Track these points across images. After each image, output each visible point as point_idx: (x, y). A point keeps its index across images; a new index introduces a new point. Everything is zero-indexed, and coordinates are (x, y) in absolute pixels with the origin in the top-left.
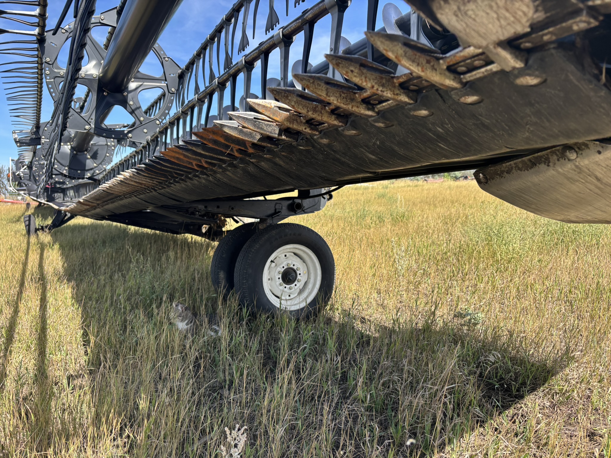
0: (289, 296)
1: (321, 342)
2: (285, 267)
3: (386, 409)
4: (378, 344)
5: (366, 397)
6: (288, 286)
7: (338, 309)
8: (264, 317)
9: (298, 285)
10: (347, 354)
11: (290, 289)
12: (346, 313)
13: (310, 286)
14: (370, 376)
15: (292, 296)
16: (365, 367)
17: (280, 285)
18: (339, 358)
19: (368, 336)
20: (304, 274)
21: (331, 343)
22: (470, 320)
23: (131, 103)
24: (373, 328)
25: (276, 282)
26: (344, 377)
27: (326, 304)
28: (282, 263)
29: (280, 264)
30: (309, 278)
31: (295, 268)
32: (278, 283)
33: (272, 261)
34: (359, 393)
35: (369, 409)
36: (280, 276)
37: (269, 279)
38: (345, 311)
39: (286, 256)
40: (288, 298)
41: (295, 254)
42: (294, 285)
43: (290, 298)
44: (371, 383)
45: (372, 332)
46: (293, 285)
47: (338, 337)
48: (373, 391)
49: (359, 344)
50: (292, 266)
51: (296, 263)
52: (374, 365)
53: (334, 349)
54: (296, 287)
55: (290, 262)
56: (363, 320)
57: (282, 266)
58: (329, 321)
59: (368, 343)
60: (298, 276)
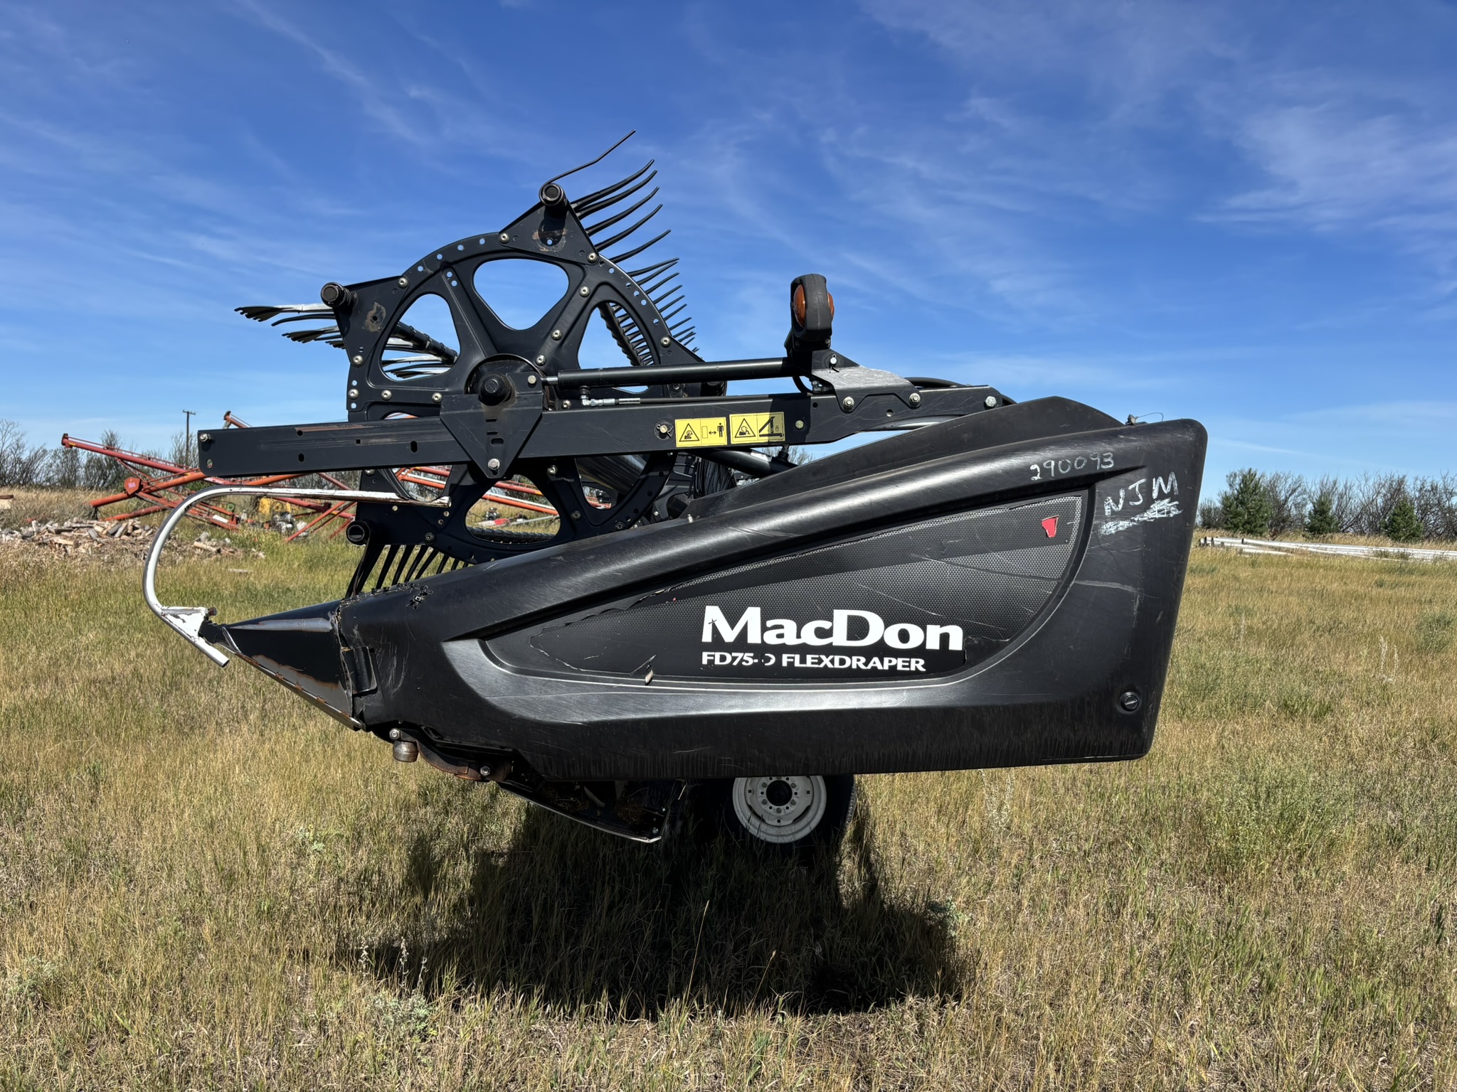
0: (779, 821)
6: (775, 807)
9: (792, 809)
11: (779, 811)
13: (810, 814)
15: (783, 823)
17: (764, 803)
20: (803, 795)
25: (757, 797)
31: (789, 782)
32: (760, 800)
36: (765, 790)
40: (776, 823)
42: (785, 807)
43: (778, 824)
54: (787, 811)
60: (794, 796)
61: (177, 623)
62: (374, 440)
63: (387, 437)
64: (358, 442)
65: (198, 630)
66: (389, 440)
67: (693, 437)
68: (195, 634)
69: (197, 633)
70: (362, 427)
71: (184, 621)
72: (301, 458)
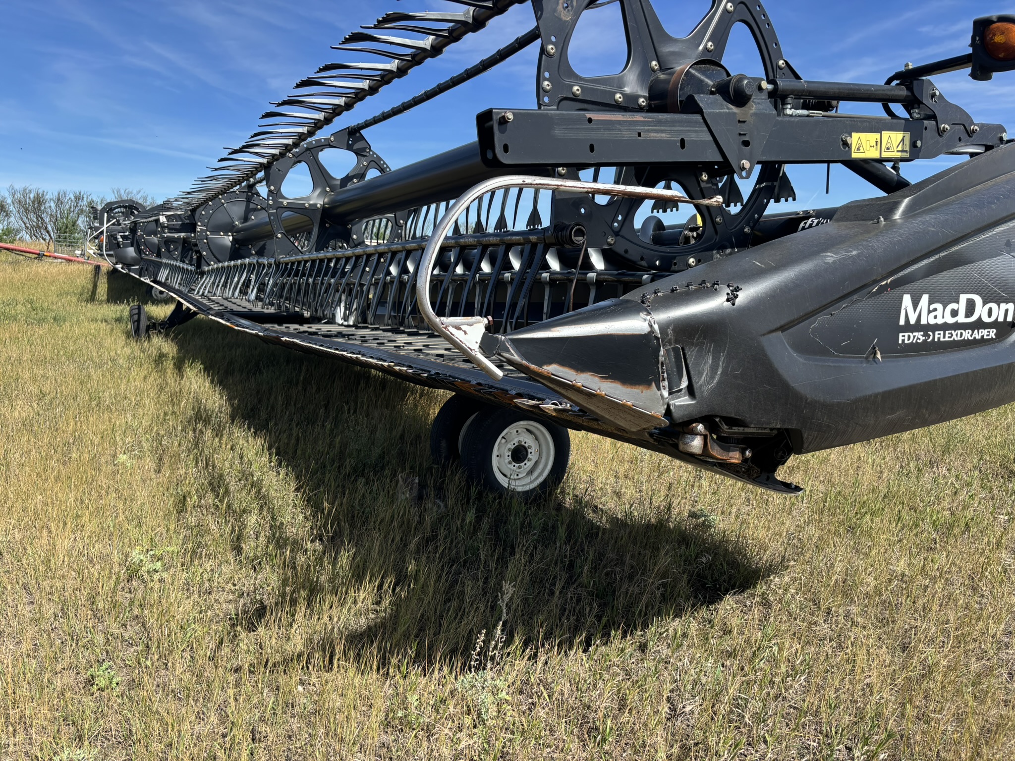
0: (518, 475)
1: (550, 529)
2: (516, 444)
3: (607, 595)
4: (606, 537)
5: (590, 583)
6: (517, 465)
7: (569, 494)
8: (491, 496)
9: (528, 465)
10: (575, 543)
11: (520, 467)
12: (578, 500)
13: (541, 466)
14: (596, 566)
15: (520, 476)
16: (591, 557)
17: (510, 463)
18: (568, 547)
19: (599, 527)
20: (535, 453)
21: (562, 532)
22: (704, 521)
23: (355, 237)
24: (604, 518)
25: (505, 459)
26: (571, 565)
27: (556, 487)
28: (513, 439)
29: (510, 441)
30: (540, 457)
31: (526, 445)
32: (507, 461)
33: (503, 438)
34: (584, 579)
35: (591, 593)
36: (510, 453)
37: (498, 456)
38: (577, 496)
39: (517, 431)
40: (516, 477)
41: (528, 430)
43: (518, 478)
44: (596, 571)
45: (603, 522)
46: (523, 464)
47: (568, 526)
48: (596, 579)
49: (588, 535)
50: (523, 443)
51: (528, 441)
52: (600, 556)
53: (564, 538)
54: (525, 467)
55: (521, 439)
56: (595, 509)
57: (512, 443)
58: (559, 507)
59: (597, 534)
60: (529, 455)
61: (458, 335)
62: (652, 135)
63: (662, 131)
64: (639, 135)
65: (479, 342)
66: (663, 135)
67: (862, 150)
68: (476, 347)
69: (478, 345)
70: (642, 119)
71: (465, 333)
72: (592, 148)
